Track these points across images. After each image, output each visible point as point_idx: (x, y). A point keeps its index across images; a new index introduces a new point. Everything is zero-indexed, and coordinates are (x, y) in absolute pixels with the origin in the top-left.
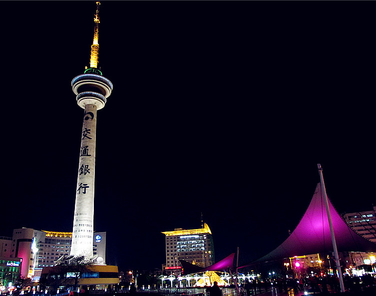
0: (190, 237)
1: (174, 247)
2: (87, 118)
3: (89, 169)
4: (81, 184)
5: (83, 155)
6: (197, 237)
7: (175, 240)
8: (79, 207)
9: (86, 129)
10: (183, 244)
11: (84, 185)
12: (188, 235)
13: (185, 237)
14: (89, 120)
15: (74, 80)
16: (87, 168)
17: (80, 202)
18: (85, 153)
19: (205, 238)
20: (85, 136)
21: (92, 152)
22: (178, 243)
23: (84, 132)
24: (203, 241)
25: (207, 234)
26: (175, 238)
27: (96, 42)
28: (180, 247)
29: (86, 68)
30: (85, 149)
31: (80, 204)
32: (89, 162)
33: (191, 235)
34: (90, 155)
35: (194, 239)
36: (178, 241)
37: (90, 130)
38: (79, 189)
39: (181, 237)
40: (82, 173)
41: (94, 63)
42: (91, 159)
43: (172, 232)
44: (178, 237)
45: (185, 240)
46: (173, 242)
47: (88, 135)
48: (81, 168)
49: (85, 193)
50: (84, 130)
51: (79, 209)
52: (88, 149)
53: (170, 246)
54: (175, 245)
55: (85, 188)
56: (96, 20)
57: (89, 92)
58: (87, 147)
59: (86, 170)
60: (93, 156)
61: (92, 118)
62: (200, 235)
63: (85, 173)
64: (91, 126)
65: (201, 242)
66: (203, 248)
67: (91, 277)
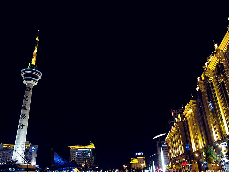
0: (83, 149)
1: (74, 155)
2: (27, 90)
3: (26, 117)
4: (21, 124)
5: (23, 109)
6: (86, 150)
7: (75, 151)
8: (18, 135)
9: (26, 96)
10: (79, 153)
11: (22, 124)
12: (82, 149)
13: (80, 150)
14: (28, 92)
15: (22, 70)
16: (25, 116)
17: (19, 133)
18: (25, 108)
19: (91, 150)
20: (25, 99)
21: (28, 107)
22: (76, 152)
23: (25, 97)
24: (90, 152)
25: (92, 149)
26: (75, 150)
27: (36, 51)
28: (78, 155)
29: (29, 64)
30: (25, 106)
31: (19, 134)
32: (25, 113)
33: (84, 148)
34: (27, 109)
35: (85, 151)
36: (77, 151)
37: (28, 96)
38: (20, 126)
39: (78, 150)
40: (22, 118)
41: (33, 62)
42: (27, 111)
43: (74, 147)
44: (77, 149)
45: (80, 151)
46: (74, 152)
47: (27, 99)
48: (21, 116)
49: (22, 128)
50: (25, 96)
51: (18, 136)
52: (26, 106)
53: (72, 154)
54: (75, 154)
55: (23, 126)
56: (37, 39)
57: (29, 78)
58: (26, 105)
59: (24, 117)
60: (28, 110)
61: (30, 90)
62: (88, 149)
63: (23, 119)
64: (29, 95)
65: (89, 153)
66: (89, 156)
67: (20, 171)
